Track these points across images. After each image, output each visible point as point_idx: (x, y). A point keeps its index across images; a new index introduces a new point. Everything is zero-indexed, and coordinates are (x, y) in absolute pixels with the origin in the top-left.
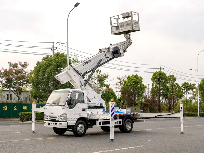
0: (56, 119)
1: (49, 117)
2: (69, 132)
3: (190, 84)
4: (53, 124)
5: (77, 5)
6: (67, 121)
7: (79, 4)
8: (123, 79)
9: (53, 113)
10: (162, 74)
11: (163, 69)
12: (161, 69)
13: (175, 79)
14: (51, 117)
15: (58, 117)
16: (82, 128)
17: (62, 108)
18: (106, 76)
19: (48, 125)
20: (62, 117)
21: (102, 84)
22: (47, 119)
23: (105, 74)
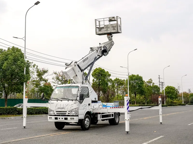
1: (56, 111)
2: (73, 126)
3: (121, 79)
4: (62, 118)
5: (37, 3)
6: (78, 116)
7: (40, 2)
8: (59, 74)
10: (102, 70)
13: (110, 75)
14: (58, 112)
15: (68, 111)
16: (88, 121)
17: (74, 102)
18: (45, 70)
19: (55, 120)
20: (73, 112)
21: (41, 79)
22: (53, 114)
23: (44, 68)
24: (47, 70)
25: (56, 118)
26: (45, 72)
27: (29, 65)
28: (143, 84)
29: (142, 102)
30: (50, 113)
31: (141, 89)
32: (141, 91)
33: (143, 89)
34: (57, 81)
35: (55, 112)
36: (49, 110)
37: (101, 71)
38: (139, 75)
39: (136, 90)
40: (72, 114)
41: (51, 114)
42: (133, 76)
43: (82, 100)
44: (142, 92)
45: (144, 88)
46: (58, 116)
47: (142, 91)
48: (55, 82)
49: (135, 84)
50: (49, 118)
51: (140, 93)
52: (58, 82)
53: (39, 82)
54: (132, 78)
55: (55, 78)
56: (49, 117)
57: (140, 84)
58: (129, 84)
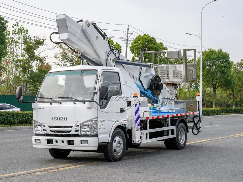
0: (70, 131)
1: (50, 127)
4: (63, 142)
6: (96, 136)
9: (62, 119)
10: (150, 40)
11: (132, 32)
12: (129, 32)
14: (53, 127)
15: (74, 126)
16: (120, 143)
17: (86, 107)
18: (40, 40)
19: (47, 144)
20: (86, 127)
21: (32, 57)
22: (44, 132)
23: (38, 36)
24: (44, 40)
25: (49, 142)
26: (39, 43)
27: (5, 27)
28: (230, 68)
29: (226, 102)
30: (36, 129)
31: (226, 78)
32: (225, 81)
33: (229, 78)
34: (63, 62)
35: (47, 128)
36: (33, 122)
37: (148, 41)
38: (223, 51)
39: (216, 79)
40: (84, 131)
41: (39, 132)
42: (212, 52)
43: (105, 101)
44: (227, 84)
45: (232, 76)
46: (52, 135)
47: (227, 82)
48: (59, 62)
49: (214, 68)
50: (36, 140)
51: (224, 86)
52: (65, 62)
53: (29, 62)
54: (209, 56)
55: (59, 56)
56: (34, 137)
57: (223, 69)
58: (204, 68)
